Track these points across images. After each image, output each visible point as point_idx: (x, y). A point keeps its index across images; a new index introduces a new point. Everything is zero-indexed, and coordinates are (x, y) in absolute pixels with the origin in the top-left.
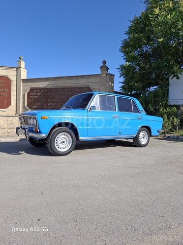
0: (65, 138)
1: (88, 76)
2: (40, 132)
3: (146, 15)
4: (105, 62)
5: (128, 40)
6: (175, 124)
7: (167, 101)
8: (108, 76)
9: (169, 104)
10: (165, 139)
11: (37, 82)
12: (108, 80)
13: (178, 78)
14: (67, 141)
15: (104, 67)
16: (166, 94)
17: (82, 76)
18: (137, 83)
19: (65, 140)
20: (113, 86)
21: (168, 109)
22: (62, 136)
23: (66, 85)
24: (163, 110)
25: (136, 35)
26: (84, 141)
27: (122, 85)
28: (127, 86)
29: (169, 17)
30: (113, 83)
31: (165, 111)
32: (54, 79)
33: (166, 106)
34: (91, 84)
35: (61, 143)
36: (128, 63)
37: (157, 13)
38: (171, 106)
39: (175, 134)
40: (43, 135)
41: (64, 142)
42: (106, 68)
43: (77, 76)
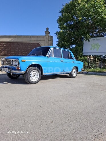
0: (35, 73)
1: (38, 36)
2: (21, 70)
3: (72, 3)
4: (48, 29)
5: (62, 17)
6: (86, 65)
7: (82, 53)
8: (50, 37)
9: (83, 55)
10: (81, 74)
11: (3, 38)
12: (50, 40)
13: (89, 41)
14: (36, 75)
15: (47, 32)
16: (82, 49)
17: (34, 36)
18: (66, 42)
19: (35, 75)
20: (52, 43)
21: (83, 58)
22: (33, 72)
23: (23, 41)
24: (80, 58)
25: (67, 14)
26: (45, 75)
27: (57, 43)
28: (61, 44)
29: (86, 6)
30: (52, 41)
31: (81, 58)
32: (15, 36)
33: (81, 56)
34: (39, 41)
35: (33, 76)
36: (62, 31)
37: (79, 3)
38: (84, 56)
39: (86, 71)
40: (23, 72)
41: (35, 76)
42: (48, 33)
43: (30, 36)
